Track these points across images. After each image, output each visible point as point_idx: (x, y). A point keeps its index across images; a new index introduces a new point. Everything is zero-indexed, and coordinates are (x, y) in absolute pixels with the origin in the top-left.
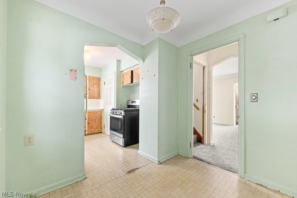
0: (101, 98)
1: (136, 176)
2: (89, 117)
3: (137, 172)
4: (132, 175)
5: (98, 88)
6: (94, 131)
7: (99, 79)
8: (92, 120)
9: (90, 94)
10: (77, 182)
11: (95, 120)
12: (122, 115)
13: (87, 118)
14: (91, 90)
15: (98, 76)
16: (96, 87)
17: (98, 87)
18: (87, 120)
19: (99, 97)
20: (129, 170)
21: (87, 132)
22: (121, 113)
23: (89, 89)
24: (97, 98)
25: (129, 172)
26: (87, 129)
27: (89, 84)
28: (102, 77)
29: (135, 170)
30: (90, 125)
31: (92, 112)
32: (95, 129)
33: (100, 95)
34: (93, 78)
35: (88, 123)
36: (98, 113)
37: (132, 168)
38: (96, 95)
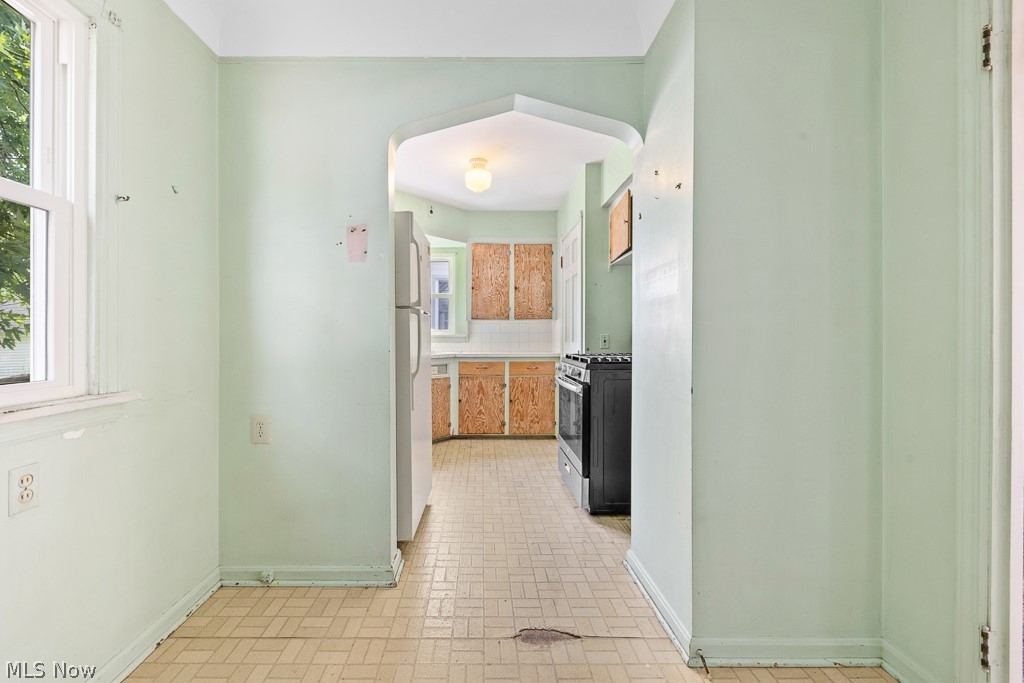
0: (553, 316)
1: (540, 668)
2: (512, 381)
3: (559, 650)
4: (530, 653)
5: (544, 283)
6: (531, 428)
7: (548, 250)
8: (522, 391)
9: (518, 304)
10: (366, 588)
11: (533, 393)
12: (580, 382)
13: (507, 382)
14: (521, 290)
15: (547, 241)
16: (537, 277)
17: (544, 279)
18: (507, 390)
19: (548, 314)
20: (537, 624)
21: (507, 428)
22: (580, 374)
23: (516, 288)
24: (540, 317)
25: (529, 636)
26: (507, 420)
27: (515, 270)
28: (556, 243)
29: (555, 639)
30: (517, 407)
31: (521, 364)
32: (532, 421)
33: (550, 305)
34: (528, 249)
35: (511, 401)
36: (541, 368)
37: (551, 624)
38: (538, 304)
